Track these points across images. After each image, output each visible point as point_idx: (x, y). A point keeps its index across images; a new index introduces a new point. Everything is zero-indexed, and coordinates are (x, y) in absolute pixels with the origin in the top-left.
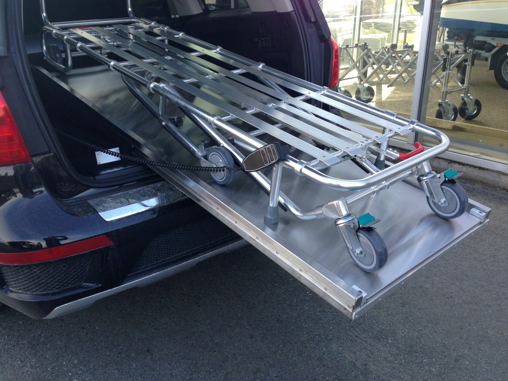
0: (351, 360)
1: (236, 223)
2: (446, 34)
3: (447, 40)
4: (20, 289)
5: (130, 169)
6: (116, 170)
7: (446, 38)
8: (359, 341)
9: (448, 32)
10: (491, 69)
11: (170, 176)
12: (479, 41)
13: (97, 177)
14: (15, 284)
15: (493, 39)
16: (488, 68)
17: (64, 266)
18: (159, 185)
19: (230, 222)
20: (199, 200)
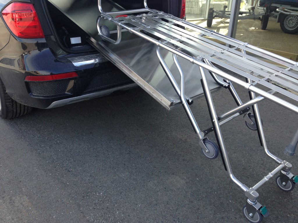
0: (180, 138)
1: (130, 73)
2: (259, 3)
3: (259, 6)
4: (38, 94)
5: (85, 47)
6: (79, 47)
7: (259, 5)
8: (185, 132)
9: (260, 2)
10: (278, 22)
11: (103, 52)
12: (274, 7)
13: (71, 49)
14: (36, 91)
15: (281, 6)
16: (277, 21)
17: (57, 84)
18: (98, 54)
19: (127, 73)
20: (115, 64)
